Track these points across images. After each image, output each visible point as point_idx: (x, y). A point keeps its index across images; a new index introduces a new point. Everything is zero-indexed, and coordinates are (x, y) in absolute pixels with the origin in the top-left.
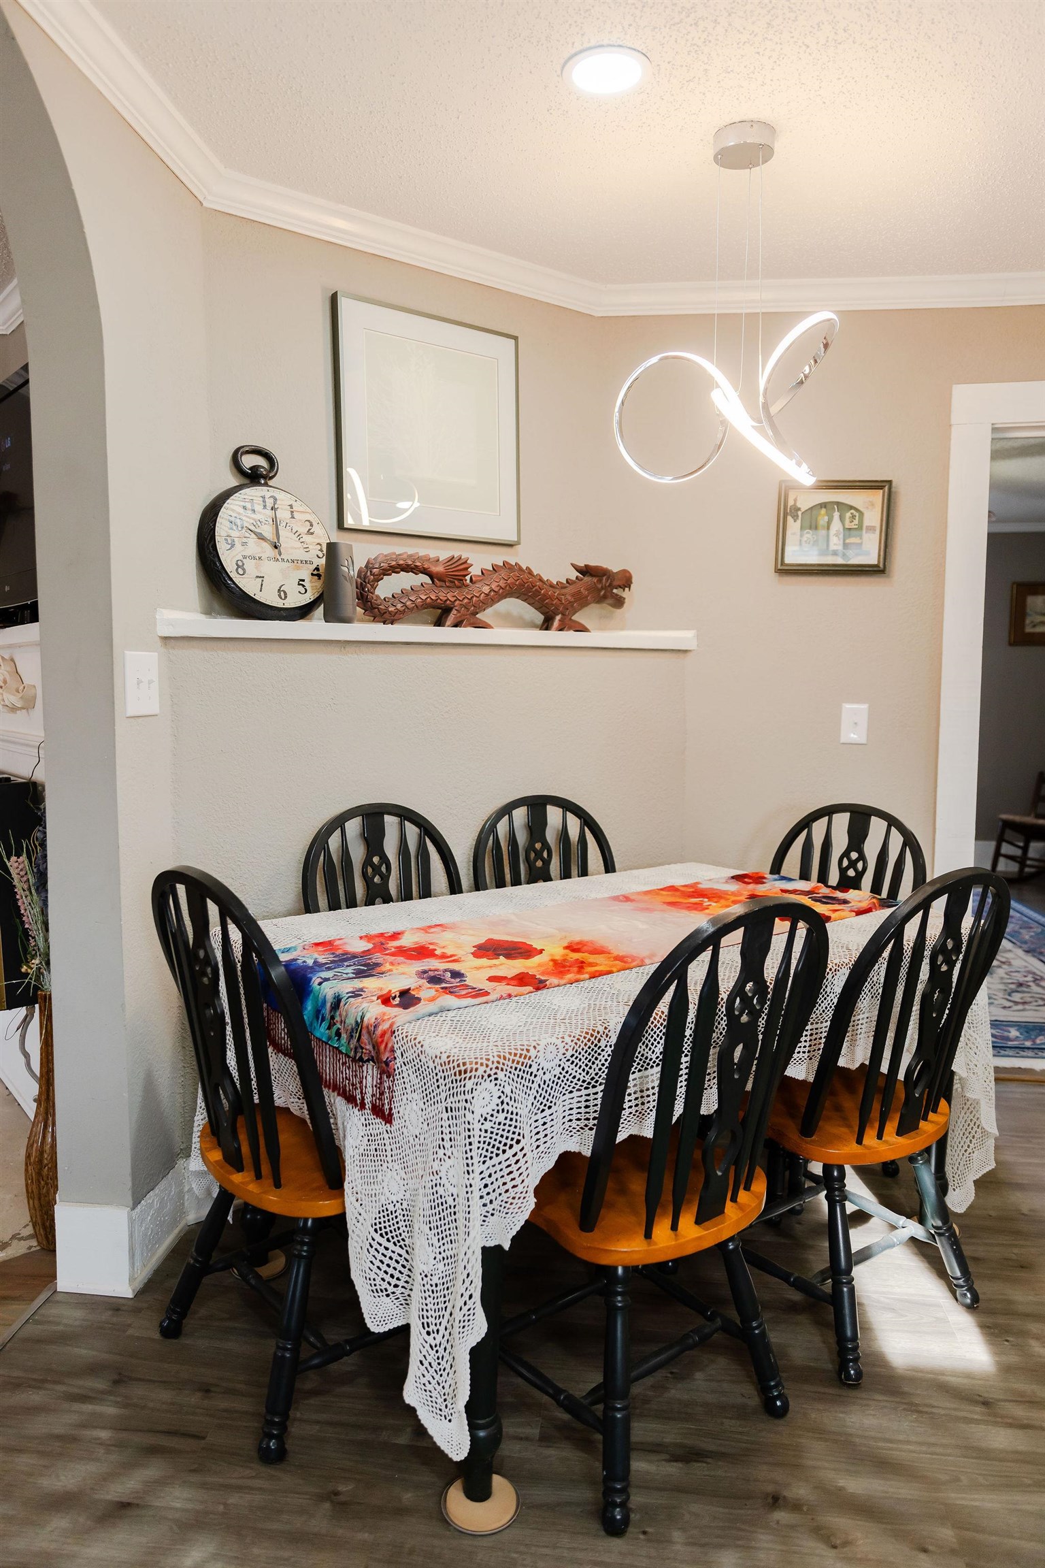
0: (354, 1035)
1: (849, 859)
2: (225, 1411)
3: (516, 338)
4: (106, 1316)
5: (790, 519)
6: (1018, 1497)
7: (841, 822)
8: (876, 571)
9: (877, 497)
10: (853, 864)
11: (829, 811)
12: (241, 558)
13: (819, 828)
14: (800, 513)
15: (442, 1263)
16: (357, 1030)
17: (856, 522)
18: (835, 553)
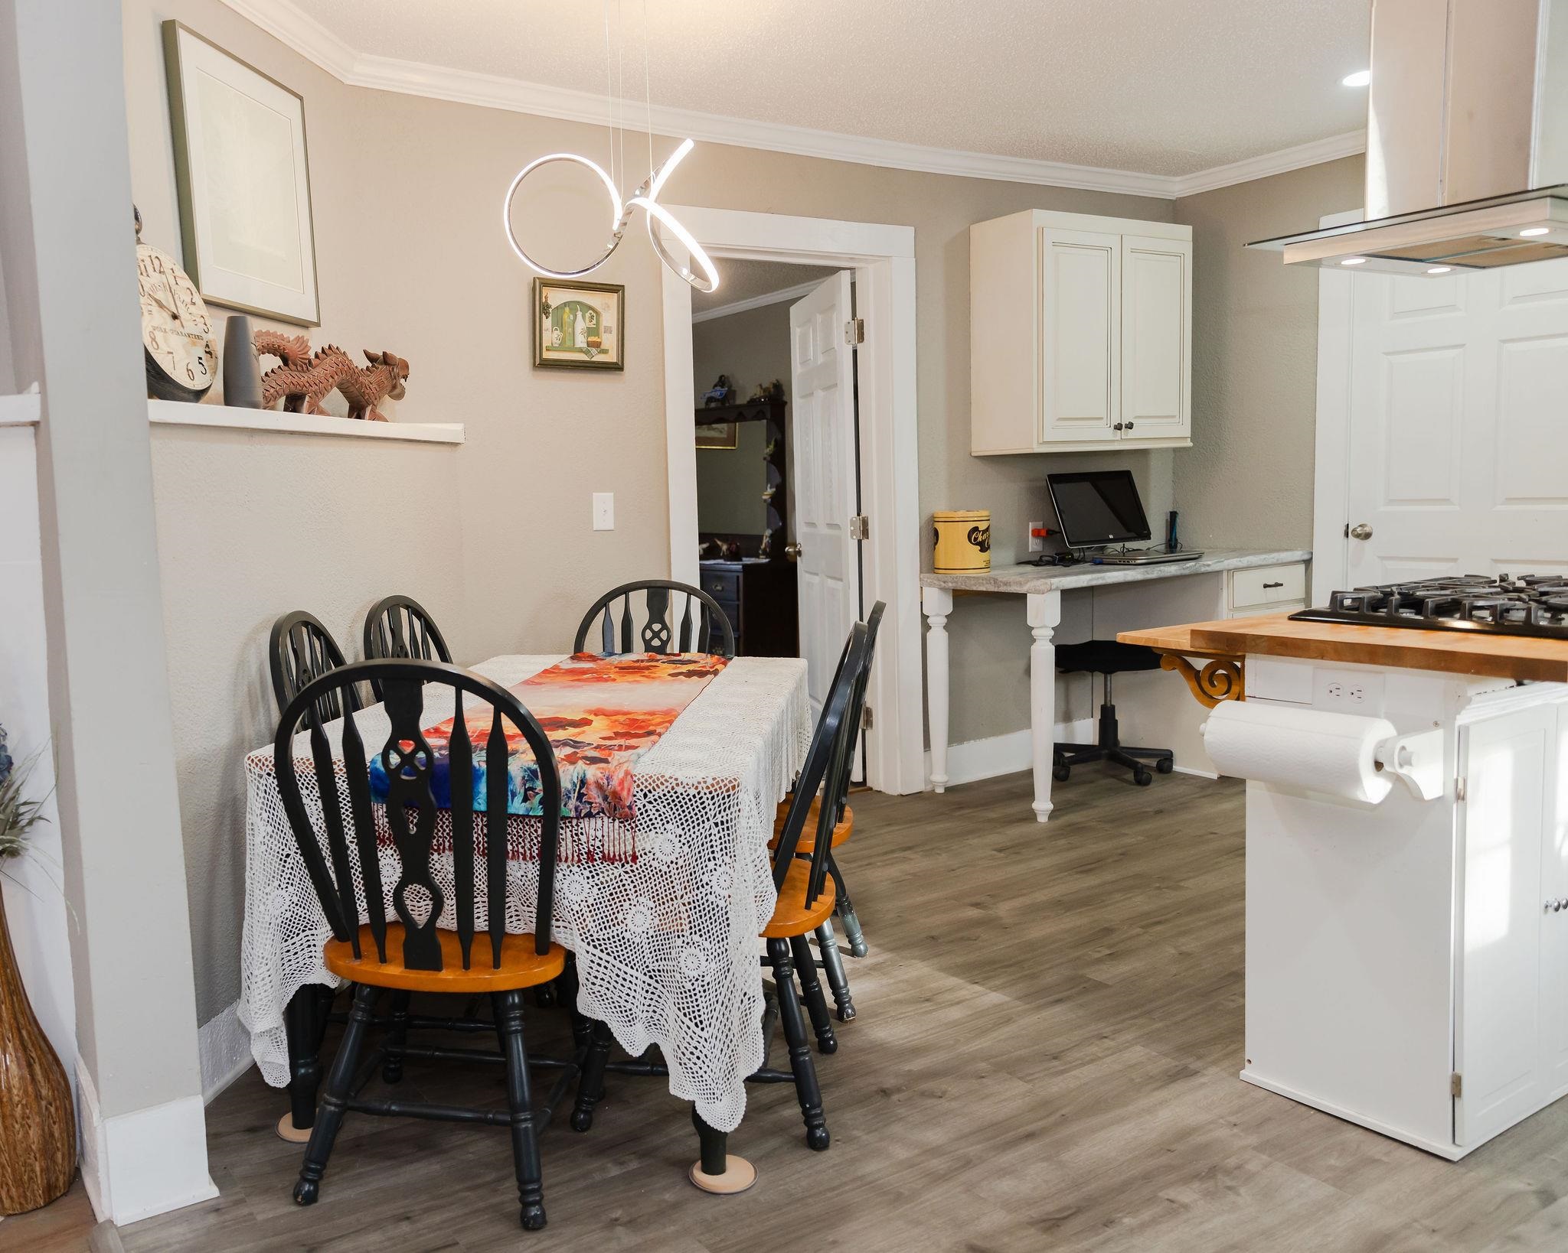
0: (572, 795)
1: (652, 631)
2: (443, 1222)
3: (301, 99)
4: (212, 1219)
5: (544, 316)
6: (995, 1034)
7: (639, 599)
8: (616, 367)
9: (613, 299)
10: (656, 635)
11: (625, 590)
12: (151, 329)
13: (617, 607)
14: (550, 310)
15: (714, 961)
16: (575, 790)
17: (594, 322)
18: (581, 350)
